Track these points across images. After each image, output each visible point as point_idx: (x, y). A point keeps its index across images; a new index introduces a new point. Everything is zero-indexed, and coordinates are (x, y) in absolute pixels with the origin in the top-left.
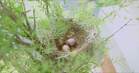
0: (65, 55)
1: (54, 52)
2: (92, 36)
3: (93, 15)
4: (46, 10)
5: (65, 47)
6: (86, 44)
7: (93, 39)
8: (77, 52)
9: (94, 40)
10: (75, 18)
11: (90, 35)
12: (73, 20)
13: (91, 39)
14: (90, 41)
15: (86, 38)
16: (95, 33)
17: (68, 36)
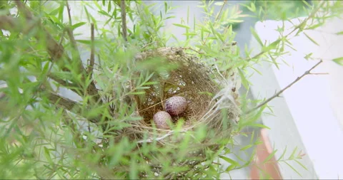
0: (160, 135)
1: (134, 127)
2: (226, 93)
3: (233, 44)
4: (121, 24)
5: (161, 117)
6: (211, 112)
7: (230, 101)
8: (188, 130)
9: (230, 104)
10: (190, 48)
11: (221, 91)
12: (184, 51)
13: (224, 101)
14: (221, 106)
16: (234, 86)
17: (170, 90)
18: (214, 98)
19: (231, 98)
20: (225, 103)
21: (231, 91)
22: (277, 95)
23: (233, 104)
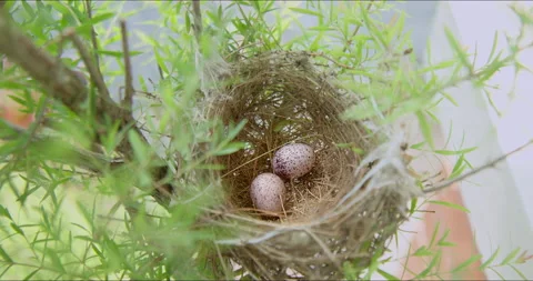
0: (259, 232)
1: (211, 214)
2: (388, 154)
3: (407, 52)
4: (191, 8)
5: (266, 187)
6: (357, 193)
7: (395, 171)
8: (314, 227)
9: (396, 177)
10: (322, 55)
11: (381, 147)
12: (312, 61)
13: (383, 171)
14: (378, 181)
15: (362, 156)
16: (405, 141)
17: (286, 129)
18: (365, 162)
19: (397, 163)
20: (385, 176)
21: (398, 150)
22: (492, 165)
23: (401, 176)
